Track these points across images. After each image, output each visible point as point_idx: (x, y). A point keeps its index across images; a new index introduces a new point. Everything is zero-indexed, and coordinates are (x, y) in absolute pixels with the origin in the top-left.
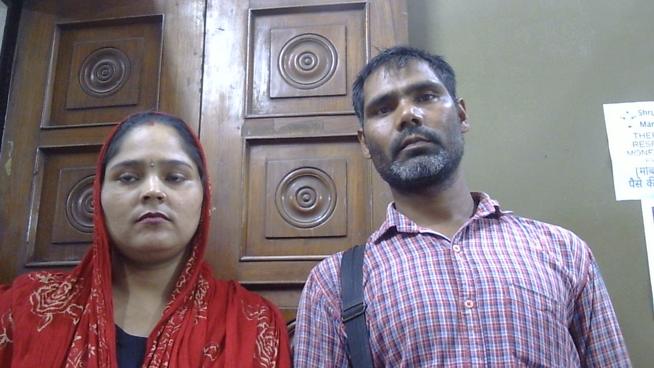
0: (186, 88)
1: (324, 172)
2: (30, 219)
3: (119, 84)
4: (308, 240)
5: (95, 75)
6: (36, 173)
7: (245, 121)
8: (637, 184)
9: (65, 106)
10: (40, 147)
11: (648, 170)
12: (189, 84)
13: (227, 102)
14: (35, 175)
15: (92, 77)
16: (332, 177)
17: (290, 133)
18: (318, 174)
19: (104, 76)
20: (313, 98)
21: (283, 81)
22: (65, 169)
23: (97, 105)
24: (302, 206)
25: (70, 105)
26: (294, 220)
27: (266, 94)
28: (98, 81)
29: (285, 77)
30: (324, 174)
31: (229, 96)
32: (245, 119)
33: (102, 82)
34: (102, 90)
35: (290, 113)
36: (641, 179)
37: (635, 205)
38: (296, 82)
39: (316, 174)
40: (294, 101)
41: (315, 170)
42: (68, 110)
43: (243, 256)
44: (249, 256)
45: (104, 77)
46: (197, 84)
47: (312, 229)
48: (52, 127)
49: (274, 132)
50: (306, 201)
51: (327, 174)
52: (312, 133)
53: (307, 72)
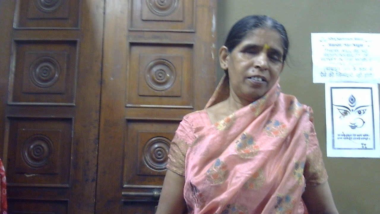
0: (95, 10)
1: (170, 62)
2: (10, 79)
4: (160, 97)
7: (129, 33)
8: (324, 75)
9: (27, 16)
10: (14, 39)
11: (330, 68)
12: (97, 9)
13: (118, 21)
15: (42, 0)
16: (174, 65)
17: (153, 40)
18: (167, 63)
19: (48, 0)
20: (165, 22)
21: (149, 11)
22: (28, 52)
23: (45, 17)
24: (158, 80)
25: (30, 16)
26: (154, 87)
27: (140, 17)
28: (45, 3)
29: (150, 9)
30: (170, 63)
31: (120, 17)
32: (129, 31)
33: (47, 4)
34: (47, 8)
35: (152, 29)
36: (327, 73)
37: (322, 86)
38: (156, 12)
39: (165, 63)
40: (155, 23)
41: (165, 61)
42: (29, 19)
43: (127, 104)
44: (130, 104)
46: (102, 9)
47: (163, 92)
48: (20, 28)
49: (144, 39)
50: (160, 77)
51: (172, 64)
52: (164, 41)
53: (162, 6)
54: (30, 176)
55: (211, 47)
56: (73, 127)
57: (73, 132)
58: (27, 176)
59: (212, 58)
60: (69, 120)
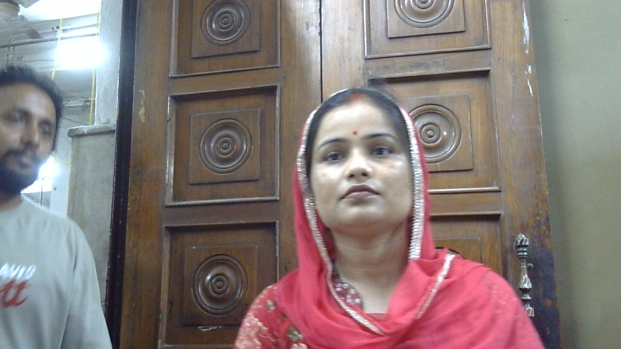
0: (305, 32)
1: (449, 110)
2: (168, 163)
3: (241, 31)
4: (434, 174)
5: (217, 23)
6: (169, 119)
7: (365, 62)
9: (191, 54)
10: (170, 95)
12: (308, 28)
13: (346, 44)
14: (168, 121)
15: (214, 26)
16: (455, 113)
17: (411, 72)
18: (441, 110)
19: (225, 24)
20: (432, 36)
21: (401, 21)
22: (195, 115)
23: (221, 52)
24: (427, 143)
25: (195, 54)
27: (384, 34)
28: (220, 29)
29: (402, 16)
30: (447, 111)
31: (348, 38)
32: (366, 59)
33: (223, 30)
34: (225, 38)
35: (408, 51)
38: (413, 21)
39: (438, 111)
40: (413, 40)
41: (437, 107)
42: (194, 58)
45: (225, 26)
46: (316, 27)
47: (438, 163)
48: (180, 75)
49: (395, 71)
50: (431, 137)
51: (451, 111)
52: (433, 71)
53: (425, 10)
54: (207, 330)
55: (526, 72)
56: (277, 238)
57: (278, 247)
58: (202, 330)
59: (531, 94)
60: (270, 227)
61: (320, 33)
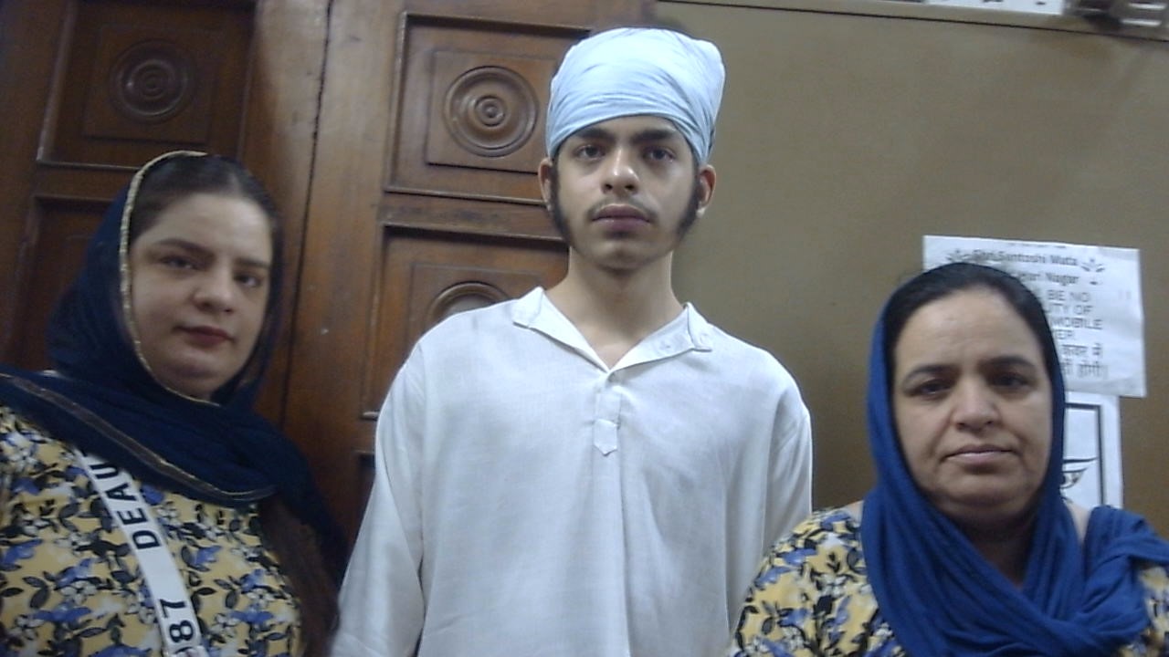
0: (289, 127)
1: (504, 293)
3: (176, 105)
5: (136, 81)
6: (27, 237)
12: (294, 122)
13: (356, 161)
15: (130, 84)
17: (456, 225)
18: (495, 294)
19: (151, 88)
21: (450, 138)
27: (421, 155)
28: (139, 95)
29: (453, 131)
30: (502, 295)
32: (385, 192)
33: (147, 98)
34: (146, 111)
35: (456, 191)
38: (470, 142)
39: (489, 293)
40: (465, 173)
41: (490, 288)
43: (367, 411)
46: (309, 124)
48: (57, 163)
49: (431, 220)
52: (490, 229)
53: (490, 128)
61: (315, 135)
